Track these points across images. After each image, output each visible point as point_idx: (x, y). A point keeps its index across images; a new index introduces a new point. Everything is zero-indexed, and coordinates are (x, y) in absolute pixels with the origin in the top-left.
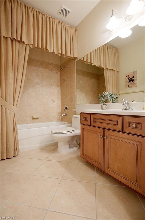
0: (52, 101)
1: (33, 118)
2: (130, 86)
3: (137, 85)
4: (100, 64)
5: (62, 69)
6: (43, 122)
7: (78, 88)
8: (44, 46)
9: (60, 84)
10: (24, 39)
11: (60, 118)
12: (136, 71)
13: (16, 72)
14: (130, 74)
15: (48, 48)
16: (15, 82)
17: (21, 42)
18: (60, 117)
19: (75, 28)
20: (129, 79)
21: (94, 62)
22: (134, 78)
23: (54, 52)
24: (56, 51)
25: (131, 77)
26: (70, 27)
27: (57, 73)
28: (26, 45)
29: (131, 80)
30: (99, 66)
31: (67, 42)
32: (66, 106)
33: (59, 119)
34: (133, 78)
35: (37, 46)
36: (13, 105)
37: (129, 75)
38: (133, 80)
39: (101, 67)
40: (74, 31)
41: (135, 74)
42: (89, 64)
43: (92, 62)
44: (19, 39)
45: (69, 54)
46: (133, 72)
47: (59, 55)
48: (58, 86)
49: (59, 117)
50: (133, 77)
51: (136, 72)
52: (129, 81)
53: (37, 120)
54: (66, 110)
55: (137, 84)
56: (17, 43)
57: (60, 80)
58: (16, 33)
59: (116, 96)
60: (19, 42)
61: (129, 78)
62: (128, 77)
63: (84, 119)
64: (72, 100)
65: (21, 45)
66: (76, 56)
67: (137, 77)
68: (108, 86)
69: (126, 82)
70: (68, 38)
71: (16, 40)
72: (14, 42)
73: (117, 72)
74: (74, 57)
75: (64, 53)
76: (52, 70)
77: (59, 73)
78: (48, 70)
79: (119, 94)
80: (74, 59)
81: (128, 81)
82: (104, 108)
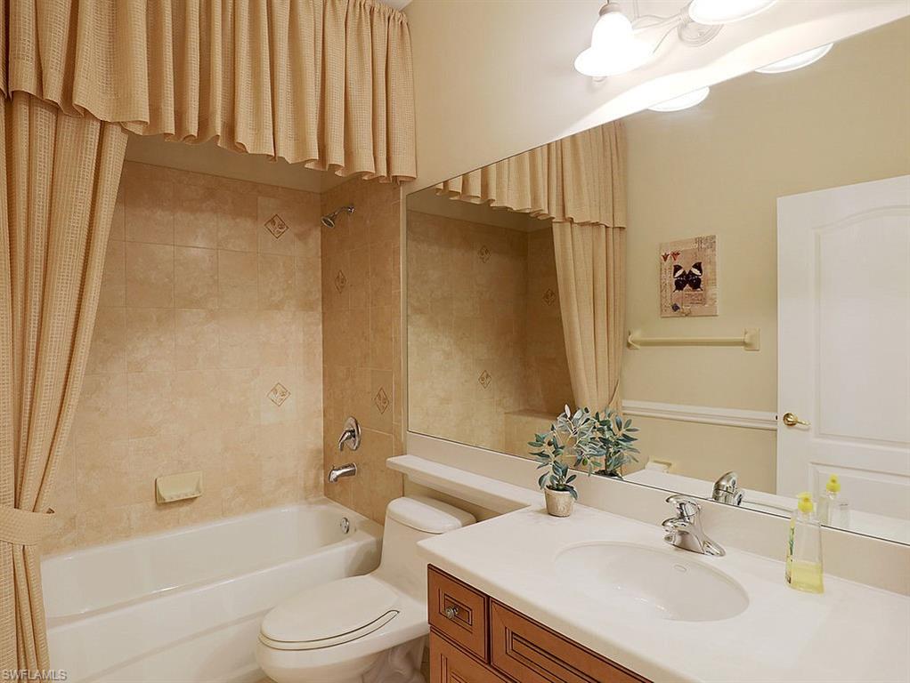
0: (275, 390)
1: (162, 504)
2: (685, 308)
3: (719, 307)
4: (535, 200)
5: (330, 225)
6: (224, 513)
7: (419, 311)
8: (218, 126)
9: (319, 296)
10: (89, 95)
11: (322, 479)
12: (714, 237)
13: (35, 296)
14: (681, 248)
15: (244, 136)
16: (31, 354)
17: (66, 108)
18: (317, 477)
19: (398, 15)
20: (680, 273)
21: (500, 194)
22: (701, 272)
23: (281, 154)
24: (292, 143)
25: (687, 267)
26: (372, 12)
27: (302, 237)
28: (103, 124)
29: (689, 281)
30: (527, 211)
31: (353, 91)
32: (349, 423)
33: (316, 487)
34: (696, 271)
35: (171, 129)
36: (17, 506)
37: (675, 255)
38: (699, 281)
39: (539, 214)
40: (395, 32)
41: (709, 251)
42: (477, 202)
43: (493, 195)
44: (54, 93)
45: (365, 163)
46: (699, 241)
47: (309, 166)
48: (307, 306)
49: (312, 474)
50: (698, 266)
51: (711, 242)
52: (679, 285)
53: (185, 509)
54: (350, 443)
55: (718, 304)
56: (44, 119)
57: (319, 274)
58: (32, 54)
59: (623, 431)
60: (54, 108)
61: (677, 268)
62: (669, 263)
63: (450, 613)
64: (383, 400)
65: (69, 125)
66: (402, 168)
67: (718, 270)
68: (575, 307)
69: (662, 288)
70: (362, 73)
71: (36, 100)
72: (22, 111)
73: (617, 231)
74: (396, 172)
75: (337, 156)
76: (272, 221)
77: (317, 233)
78: (247, 224)
79: (629, 345)
80: (396, 182)
81: (671, 280)
82: (560, 507)
